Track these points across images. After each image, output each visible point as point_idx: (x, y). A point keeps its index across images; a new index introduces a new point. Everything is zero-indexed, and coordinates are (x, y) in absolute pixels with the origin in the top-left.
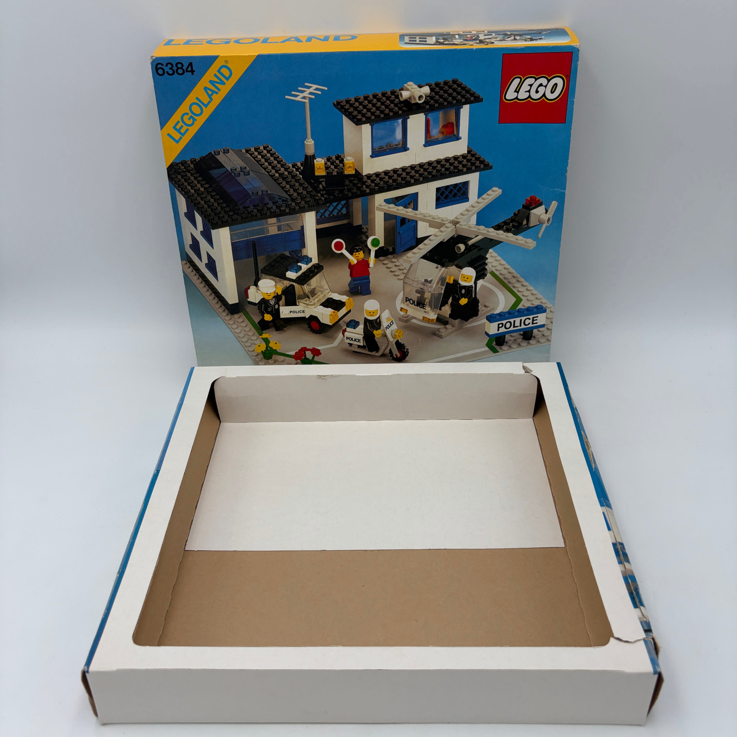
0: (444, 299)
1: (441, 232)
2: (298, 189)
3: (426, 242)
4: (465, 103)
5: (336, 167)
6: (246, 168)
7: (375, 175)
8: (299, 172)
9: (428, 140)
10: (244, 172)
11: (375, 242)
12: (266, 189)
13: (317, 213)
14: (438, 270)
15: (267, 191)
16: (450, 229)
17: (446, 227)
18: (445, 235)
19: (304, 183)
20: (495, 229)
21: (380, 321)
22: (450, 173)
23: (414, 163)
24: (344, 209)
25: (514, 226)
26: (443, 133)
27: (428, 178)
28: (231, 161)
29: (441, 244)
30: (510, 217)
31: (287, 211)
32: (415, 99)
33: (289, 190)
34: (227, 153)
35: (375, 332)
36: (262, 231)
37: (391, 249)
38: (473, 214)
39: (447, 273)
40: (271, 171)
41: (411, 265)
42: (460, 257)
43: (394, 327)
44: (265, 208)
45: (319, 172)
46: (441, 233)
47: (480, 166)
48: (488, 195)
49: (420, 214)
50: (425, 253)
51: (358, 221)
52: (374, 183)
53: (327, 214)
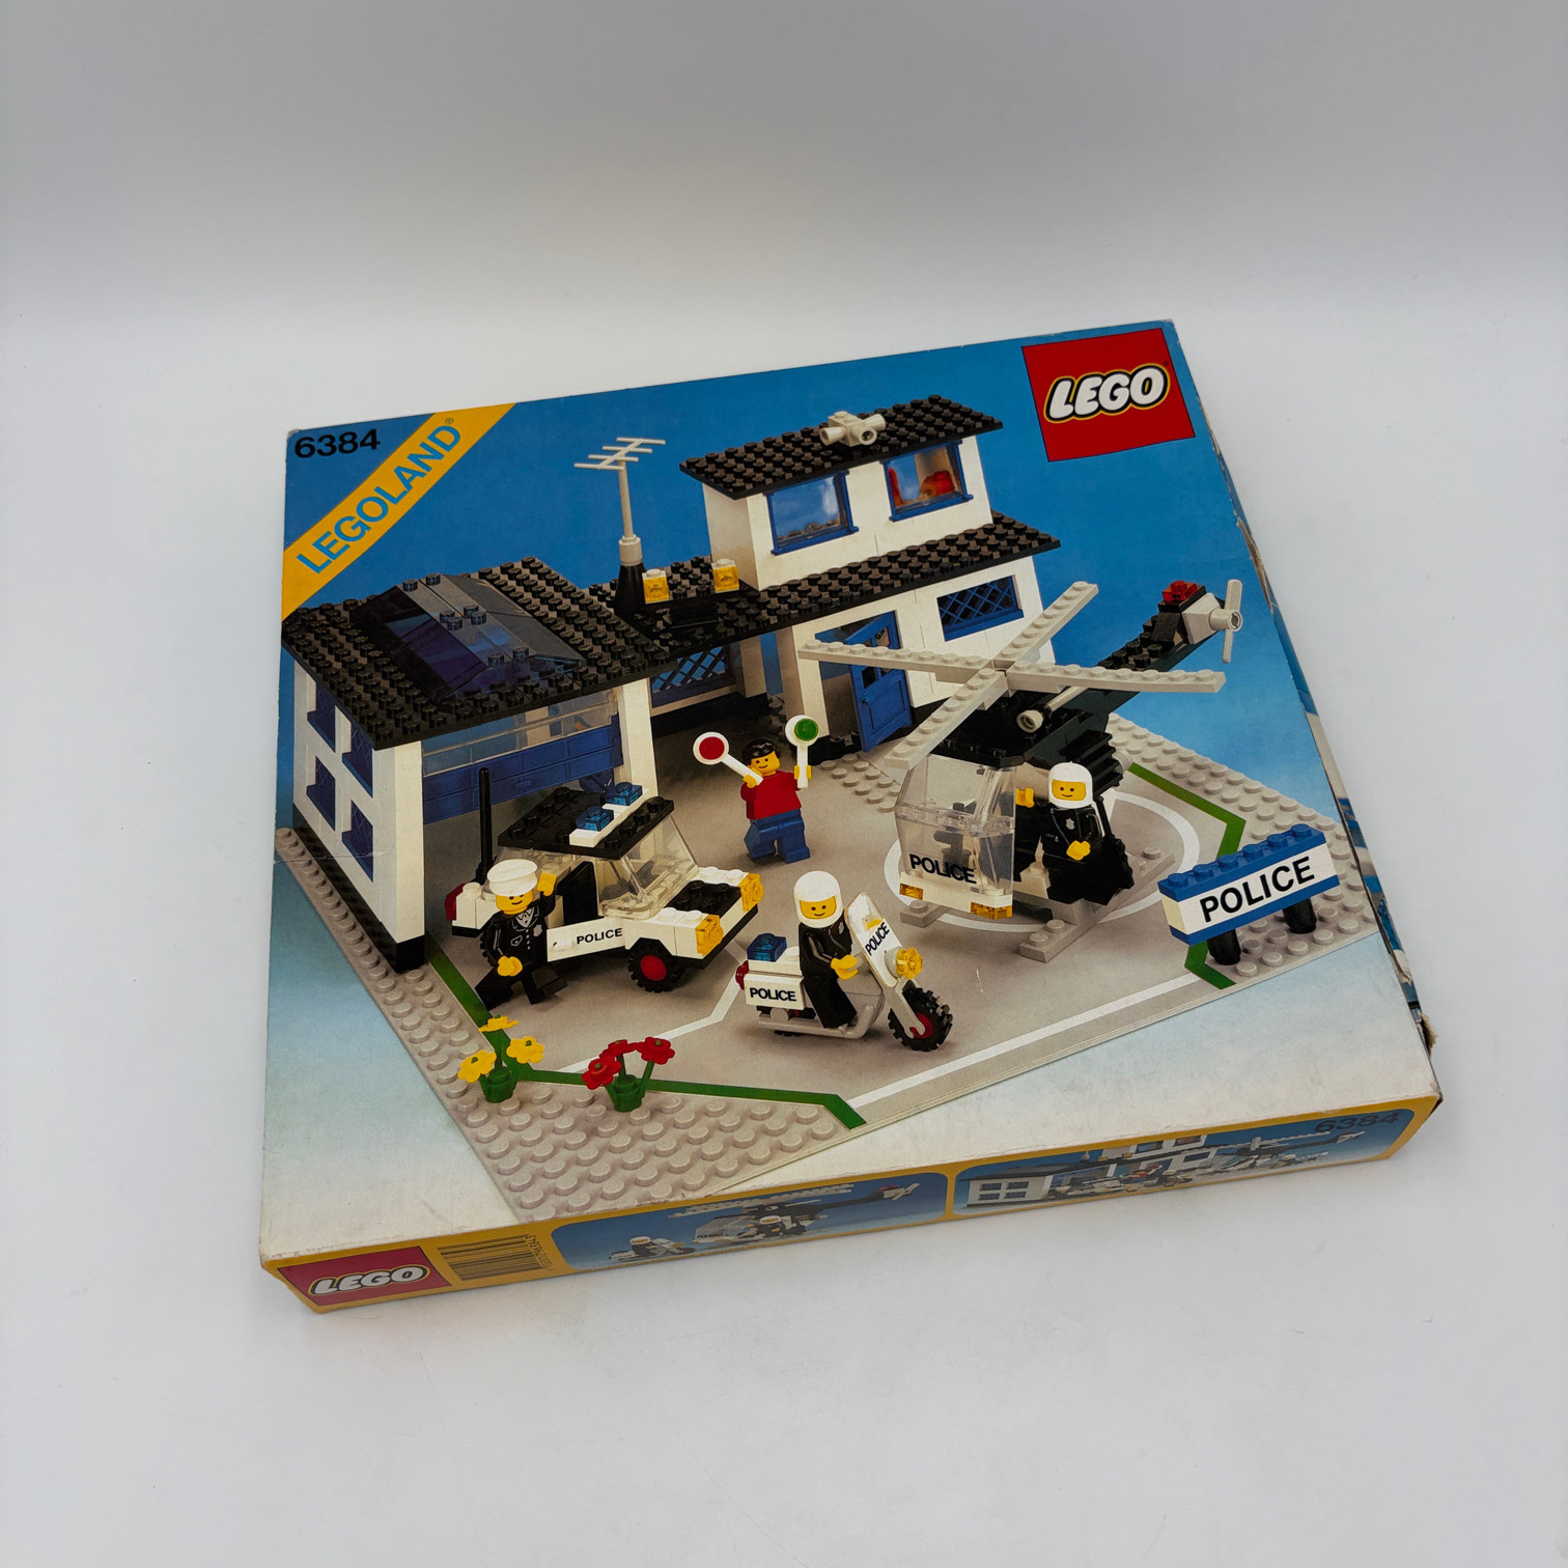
0: (1021, 850)
1: (971, 688)
2: (605, 637)
3: (936, 714)
4: (967, 434)
5: (693, 582)
6: (477, 609)
7: (786, 588)
8: (607, 602)
9: (898, 507)
10: (472, 618)
11: (806, 730)
12: (526, 646)
13: (652, 681)
14: (984, 778)
15: (527, 652)
16: (992, 681)
17: (982, 677)
18: (985, 693)
19: (619, 623)
20: (1107, 668)
21: (847, 930)
22: (963, 564)
23: (876, 555)
24: (721, 664)
25: (1153, 654)
26: (929, 492)
27: (913, 579)
28: (440, 600)
29: (978, 716)
30: (1137, 636)
31: (576, 687)
32: (855, 438)
33: (582, 643)
34: (434, 584)
35: (836, 964)
36: (510, 741)
37: (848, 741)
38: (1043, 641)
39: (1011, 784)
40: (538, 609)
41: (910, 774)
42: (1036, 741)
43: (891, 942)
44: (521, 689)
45: (654, 596)
46: (970, 692)
47: (1030, 545)
48: (1066, 598)
49: (910, 656)
50: (941, 740)
51: (756, 685)
52: (785, 602)
53: (677, 681)
